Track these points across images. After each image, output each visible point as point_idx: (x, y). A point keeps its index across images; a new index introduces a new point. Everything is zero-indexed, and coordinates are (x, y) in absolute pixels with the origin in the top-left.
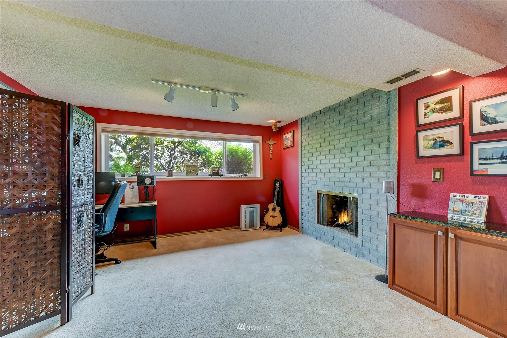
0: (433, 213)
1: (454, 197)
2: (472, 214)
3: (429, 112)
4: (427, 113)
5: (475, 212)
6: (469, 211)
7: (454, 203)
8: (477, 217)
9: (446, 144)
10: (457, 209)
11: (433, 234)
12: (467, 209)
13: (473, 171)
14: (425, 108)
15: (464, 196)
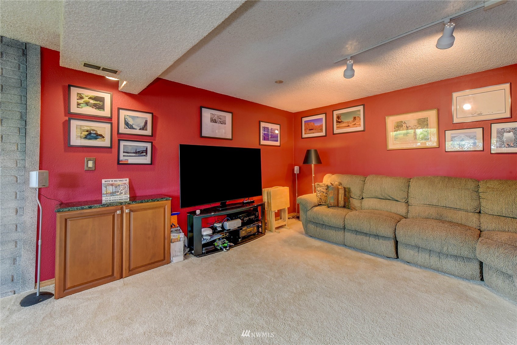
0: (85, 200)
1: (105, 182)
2: (120, 194)
3: (83, 103)
4: (81, 103)
5: (122, 192)
6: (118, 192)
7: (106, 188)
8: (123, 195)
9: (99, 137)
10: (109, 192)
11: (111, 215)
12: (116, 191)
13: (119, 161)
14: (78, 98)
15: (112, 181)
